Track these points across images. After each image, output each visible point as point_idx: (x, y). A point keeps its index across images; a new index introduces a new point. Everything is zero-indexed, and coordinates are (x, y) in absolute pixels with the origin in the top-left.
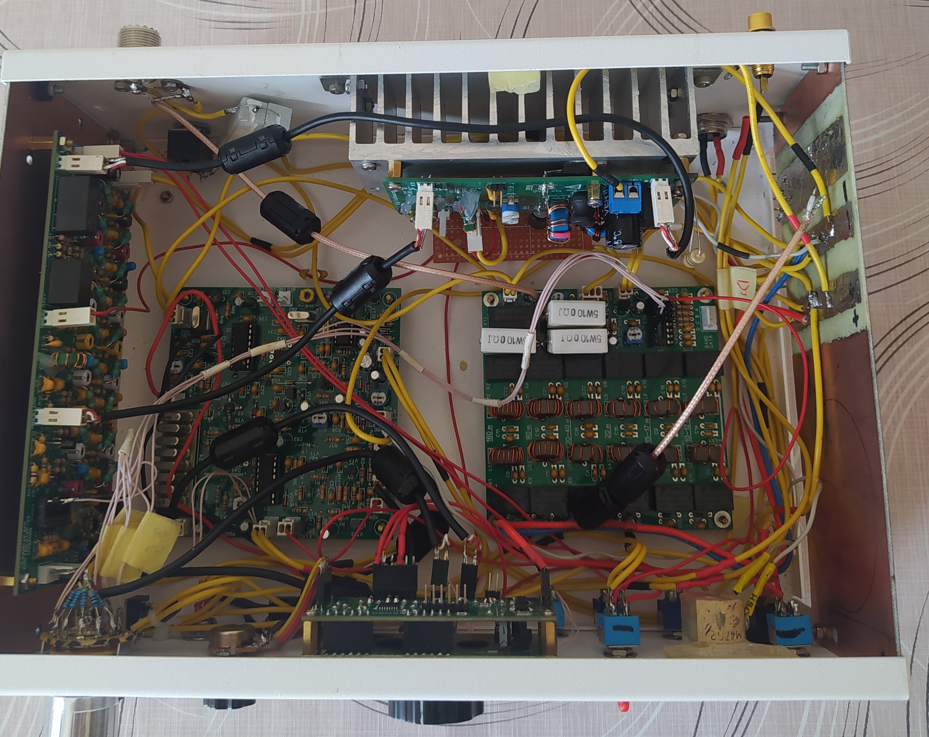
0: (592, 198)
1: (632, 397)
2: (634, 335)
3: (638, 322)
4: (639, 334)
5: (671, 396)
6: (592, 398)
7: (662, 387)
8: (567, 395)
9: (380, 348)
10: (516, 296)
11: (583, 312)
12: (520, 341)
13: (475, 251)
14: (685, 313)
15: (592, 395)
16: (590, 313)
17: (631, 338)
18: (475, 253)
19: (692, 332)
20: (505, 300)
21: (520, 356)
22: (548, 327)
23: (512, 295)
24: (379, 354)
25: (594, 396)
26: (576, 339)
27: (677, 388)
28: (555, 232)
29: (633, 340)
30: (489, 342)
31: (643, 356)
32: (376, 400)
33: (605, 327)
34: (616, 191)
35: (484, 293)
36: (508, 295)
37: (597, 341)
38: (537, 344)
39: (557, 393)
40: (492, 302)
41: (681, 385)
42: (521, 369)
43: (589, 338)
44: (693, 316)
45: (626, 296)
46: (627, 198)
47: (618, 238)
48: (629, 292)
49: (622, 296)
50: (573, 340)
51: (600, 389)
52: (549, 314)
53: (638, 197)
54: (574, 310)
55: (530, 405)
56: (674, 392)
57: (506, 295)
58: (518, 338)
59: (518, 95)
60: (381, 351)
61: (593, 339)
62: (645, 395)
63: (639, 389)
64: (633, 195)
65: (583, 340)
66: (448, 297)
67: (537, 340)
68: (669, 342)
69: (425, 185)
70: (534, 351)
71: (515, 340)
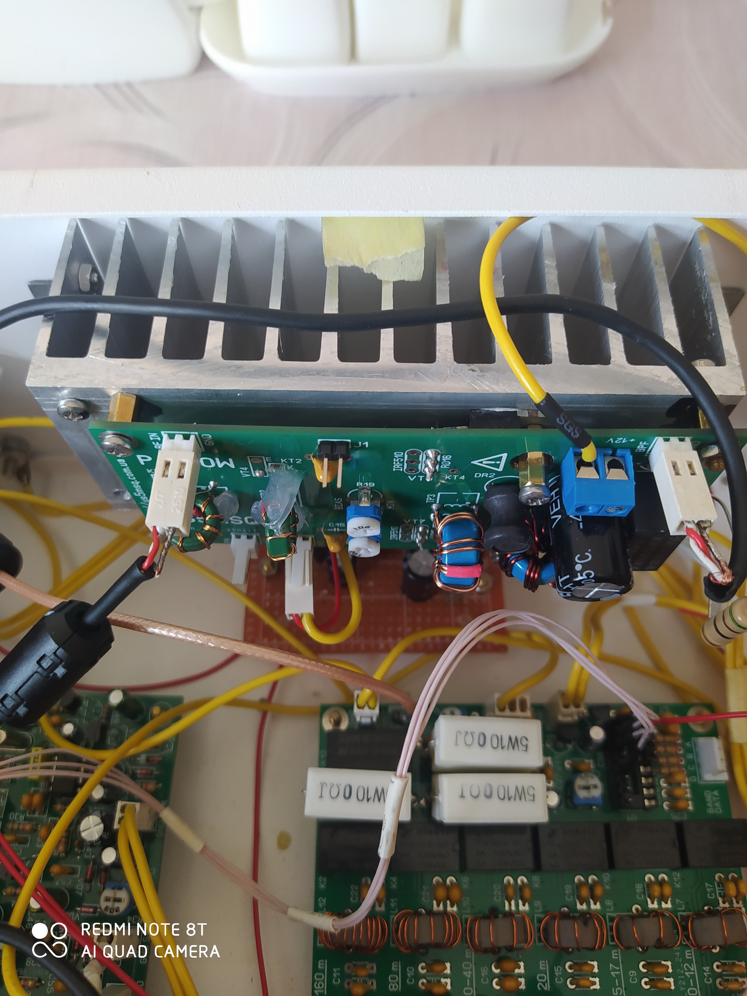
0: (529, 484)
1: (584, 907)
2: (587, 788)
3: (589, 764)
4: (595, 787)
5: (655, 906)
6: (513, 908)
7: (639, 887)
8: (466, 902)
9: (120, 804)
10: (377, 711)
11: (500, 739)
12: (380, 795)
13: (299, 612)
14: (670, 749)
15: (513, 902)
16: (514, 743)
17: (582, 794)
18: (298, 618)
19: (683, 784)
20: (358, 719)
21: (377, 826)
22: (434, 769)
23: (370, 708)
24: (118, 815)
25: (517, 905)
26: (488, 794)
27: (667, 890)
28: (450, 565)
29: (587, 799)
30: (321, 797)
31: (607, 828)
32: (110, 904)
33: (541, 770)
34: (581, 463)
35: (324, 709)
36: (362, 708)
37: (528, 797)
38: (413, 803)
39: (448, 898)
40: (337, 723)
41: (671, 883)
42: (378, 859)
43: (512, 793)
44: (684, 756)
45: (571, 715)
46: (602, 479)
47: (585, 567)
48: (577, 706)
49: (564, 715)
50: (482, 794)
51: (527, 893)
52: (437, 743)
53: (626, 478)
54: (484, 735)
55: (398, 923)
56: (662, 898)
57: (359, 707)
58: (377, 791)
59: (380, 282)
60: (123, 810)
61: (521, 794)
62: (609, 903)
63: (598, 891)
64: (616, 474)
65: (502, 797)
66: (264, 715)
67: (413, 793)
68: (647, 802)
69: (179, 438)
70: (406, 816)
71: (371, 794)
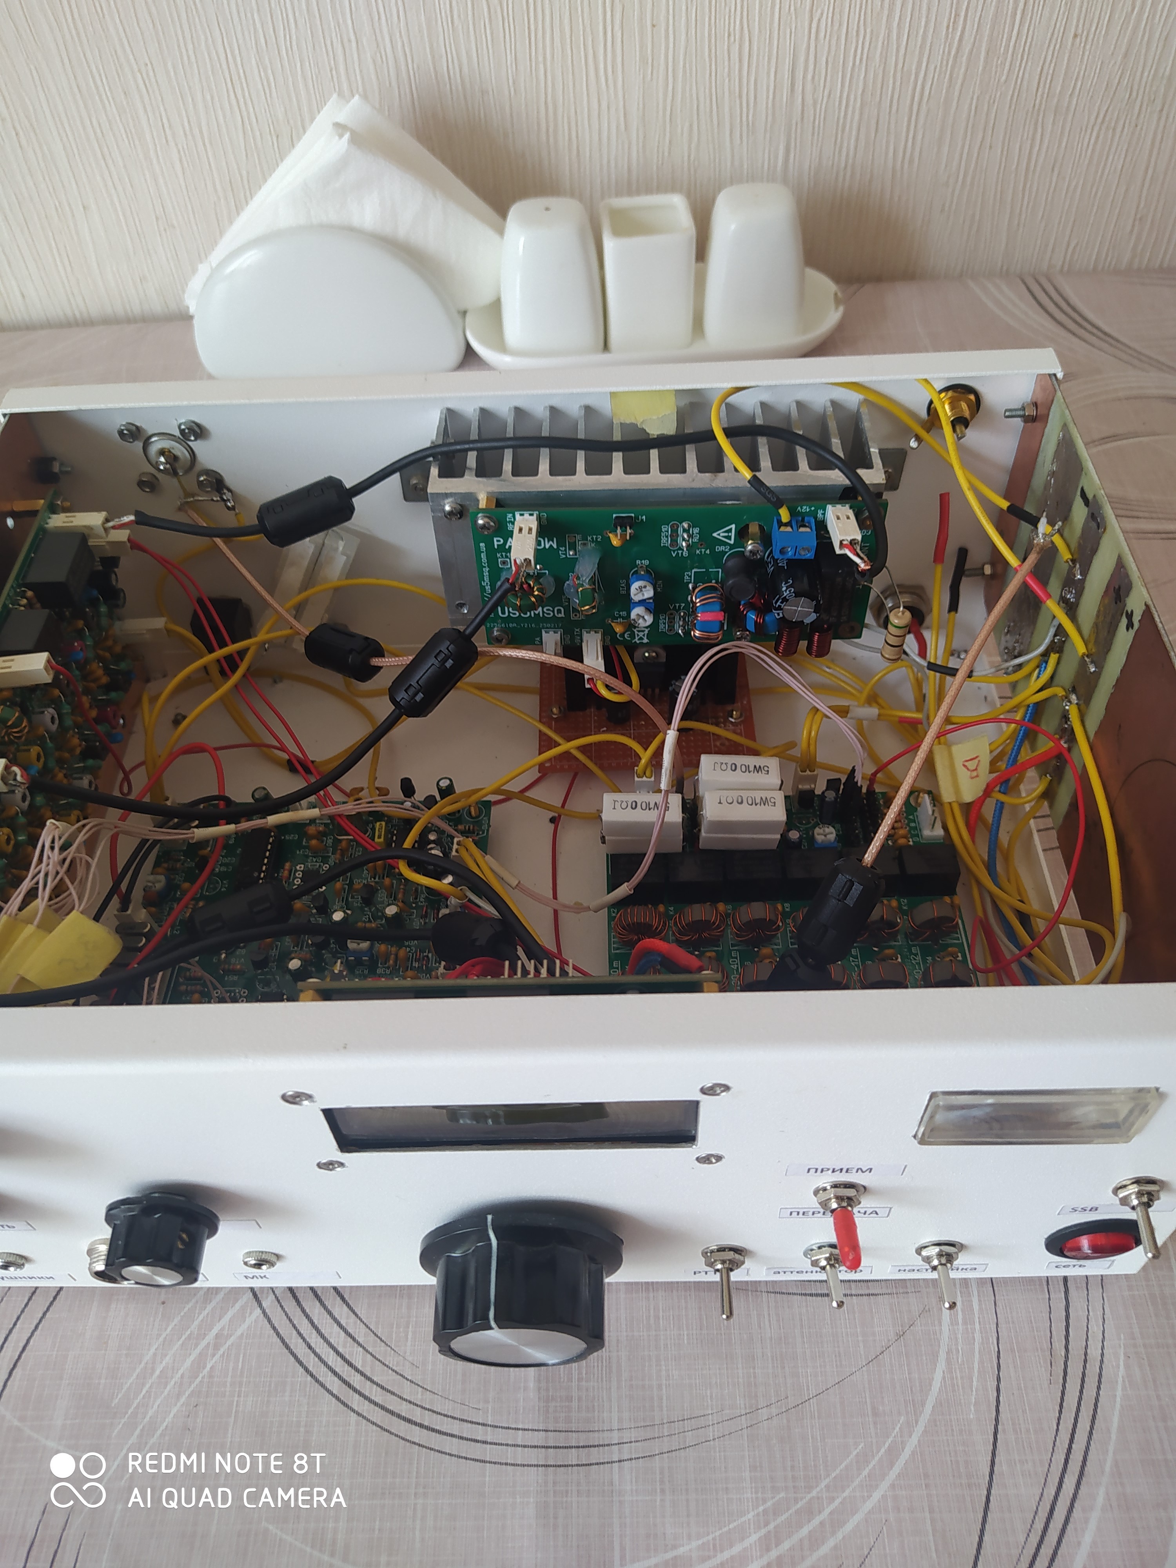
0: (750, 542)
2: (824, 835)
4: (830, 834)
11: (747, 767)
16: (758, 769)
17: (820, 838)
23: (647, 777)
26: (740, 801)
29: (822, 840)
30: (614, 811)
34: (781, 524)
36: (641, 777)
37: (770, 805)
43: (758, 801)
45: (808, 781)
46: (796, 534)
48: (812, 770)
49: (803, 782)
50: (735, 802)
54: (735, 766)
57: (638, 776)
58: (656, 804)
61: (764, 801)
64: (804, 531)
65: (750, 803)
69: (526, 515)
71: (652, 806)
